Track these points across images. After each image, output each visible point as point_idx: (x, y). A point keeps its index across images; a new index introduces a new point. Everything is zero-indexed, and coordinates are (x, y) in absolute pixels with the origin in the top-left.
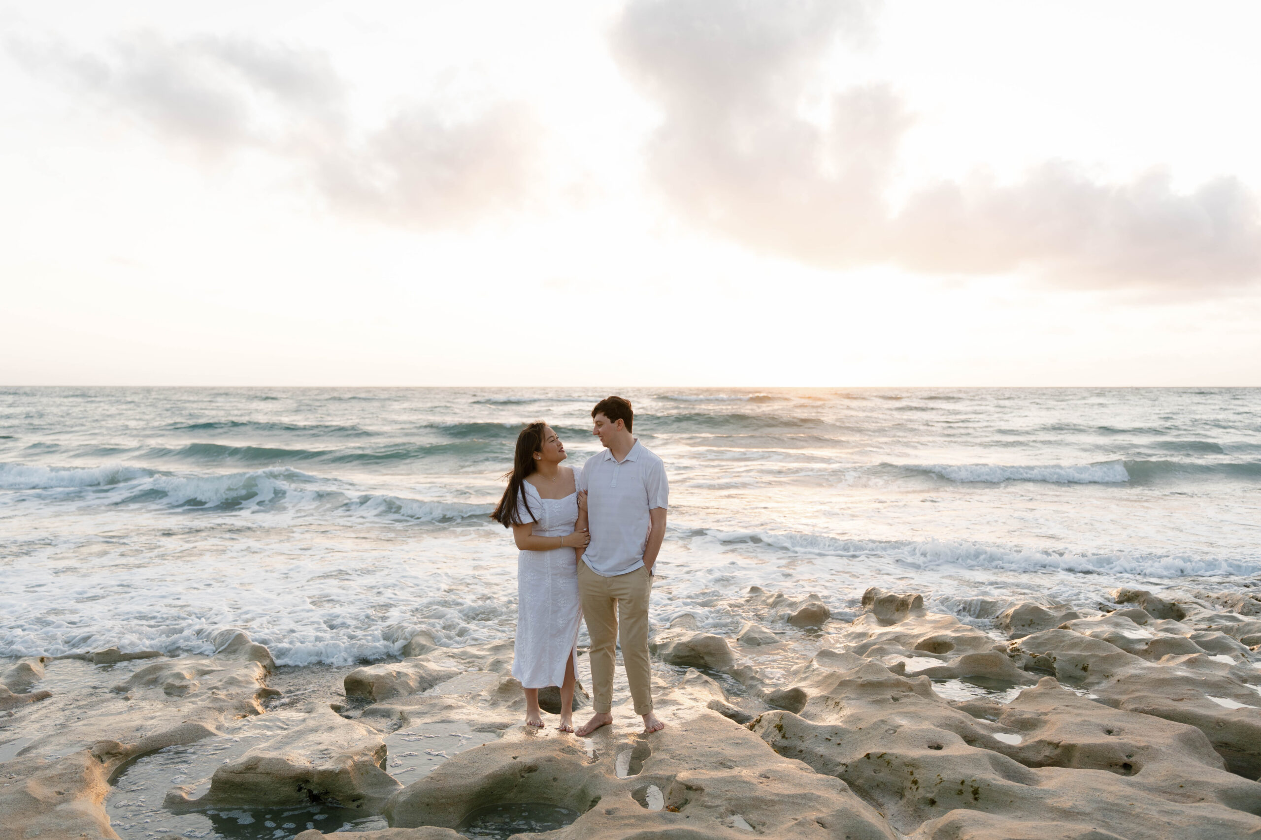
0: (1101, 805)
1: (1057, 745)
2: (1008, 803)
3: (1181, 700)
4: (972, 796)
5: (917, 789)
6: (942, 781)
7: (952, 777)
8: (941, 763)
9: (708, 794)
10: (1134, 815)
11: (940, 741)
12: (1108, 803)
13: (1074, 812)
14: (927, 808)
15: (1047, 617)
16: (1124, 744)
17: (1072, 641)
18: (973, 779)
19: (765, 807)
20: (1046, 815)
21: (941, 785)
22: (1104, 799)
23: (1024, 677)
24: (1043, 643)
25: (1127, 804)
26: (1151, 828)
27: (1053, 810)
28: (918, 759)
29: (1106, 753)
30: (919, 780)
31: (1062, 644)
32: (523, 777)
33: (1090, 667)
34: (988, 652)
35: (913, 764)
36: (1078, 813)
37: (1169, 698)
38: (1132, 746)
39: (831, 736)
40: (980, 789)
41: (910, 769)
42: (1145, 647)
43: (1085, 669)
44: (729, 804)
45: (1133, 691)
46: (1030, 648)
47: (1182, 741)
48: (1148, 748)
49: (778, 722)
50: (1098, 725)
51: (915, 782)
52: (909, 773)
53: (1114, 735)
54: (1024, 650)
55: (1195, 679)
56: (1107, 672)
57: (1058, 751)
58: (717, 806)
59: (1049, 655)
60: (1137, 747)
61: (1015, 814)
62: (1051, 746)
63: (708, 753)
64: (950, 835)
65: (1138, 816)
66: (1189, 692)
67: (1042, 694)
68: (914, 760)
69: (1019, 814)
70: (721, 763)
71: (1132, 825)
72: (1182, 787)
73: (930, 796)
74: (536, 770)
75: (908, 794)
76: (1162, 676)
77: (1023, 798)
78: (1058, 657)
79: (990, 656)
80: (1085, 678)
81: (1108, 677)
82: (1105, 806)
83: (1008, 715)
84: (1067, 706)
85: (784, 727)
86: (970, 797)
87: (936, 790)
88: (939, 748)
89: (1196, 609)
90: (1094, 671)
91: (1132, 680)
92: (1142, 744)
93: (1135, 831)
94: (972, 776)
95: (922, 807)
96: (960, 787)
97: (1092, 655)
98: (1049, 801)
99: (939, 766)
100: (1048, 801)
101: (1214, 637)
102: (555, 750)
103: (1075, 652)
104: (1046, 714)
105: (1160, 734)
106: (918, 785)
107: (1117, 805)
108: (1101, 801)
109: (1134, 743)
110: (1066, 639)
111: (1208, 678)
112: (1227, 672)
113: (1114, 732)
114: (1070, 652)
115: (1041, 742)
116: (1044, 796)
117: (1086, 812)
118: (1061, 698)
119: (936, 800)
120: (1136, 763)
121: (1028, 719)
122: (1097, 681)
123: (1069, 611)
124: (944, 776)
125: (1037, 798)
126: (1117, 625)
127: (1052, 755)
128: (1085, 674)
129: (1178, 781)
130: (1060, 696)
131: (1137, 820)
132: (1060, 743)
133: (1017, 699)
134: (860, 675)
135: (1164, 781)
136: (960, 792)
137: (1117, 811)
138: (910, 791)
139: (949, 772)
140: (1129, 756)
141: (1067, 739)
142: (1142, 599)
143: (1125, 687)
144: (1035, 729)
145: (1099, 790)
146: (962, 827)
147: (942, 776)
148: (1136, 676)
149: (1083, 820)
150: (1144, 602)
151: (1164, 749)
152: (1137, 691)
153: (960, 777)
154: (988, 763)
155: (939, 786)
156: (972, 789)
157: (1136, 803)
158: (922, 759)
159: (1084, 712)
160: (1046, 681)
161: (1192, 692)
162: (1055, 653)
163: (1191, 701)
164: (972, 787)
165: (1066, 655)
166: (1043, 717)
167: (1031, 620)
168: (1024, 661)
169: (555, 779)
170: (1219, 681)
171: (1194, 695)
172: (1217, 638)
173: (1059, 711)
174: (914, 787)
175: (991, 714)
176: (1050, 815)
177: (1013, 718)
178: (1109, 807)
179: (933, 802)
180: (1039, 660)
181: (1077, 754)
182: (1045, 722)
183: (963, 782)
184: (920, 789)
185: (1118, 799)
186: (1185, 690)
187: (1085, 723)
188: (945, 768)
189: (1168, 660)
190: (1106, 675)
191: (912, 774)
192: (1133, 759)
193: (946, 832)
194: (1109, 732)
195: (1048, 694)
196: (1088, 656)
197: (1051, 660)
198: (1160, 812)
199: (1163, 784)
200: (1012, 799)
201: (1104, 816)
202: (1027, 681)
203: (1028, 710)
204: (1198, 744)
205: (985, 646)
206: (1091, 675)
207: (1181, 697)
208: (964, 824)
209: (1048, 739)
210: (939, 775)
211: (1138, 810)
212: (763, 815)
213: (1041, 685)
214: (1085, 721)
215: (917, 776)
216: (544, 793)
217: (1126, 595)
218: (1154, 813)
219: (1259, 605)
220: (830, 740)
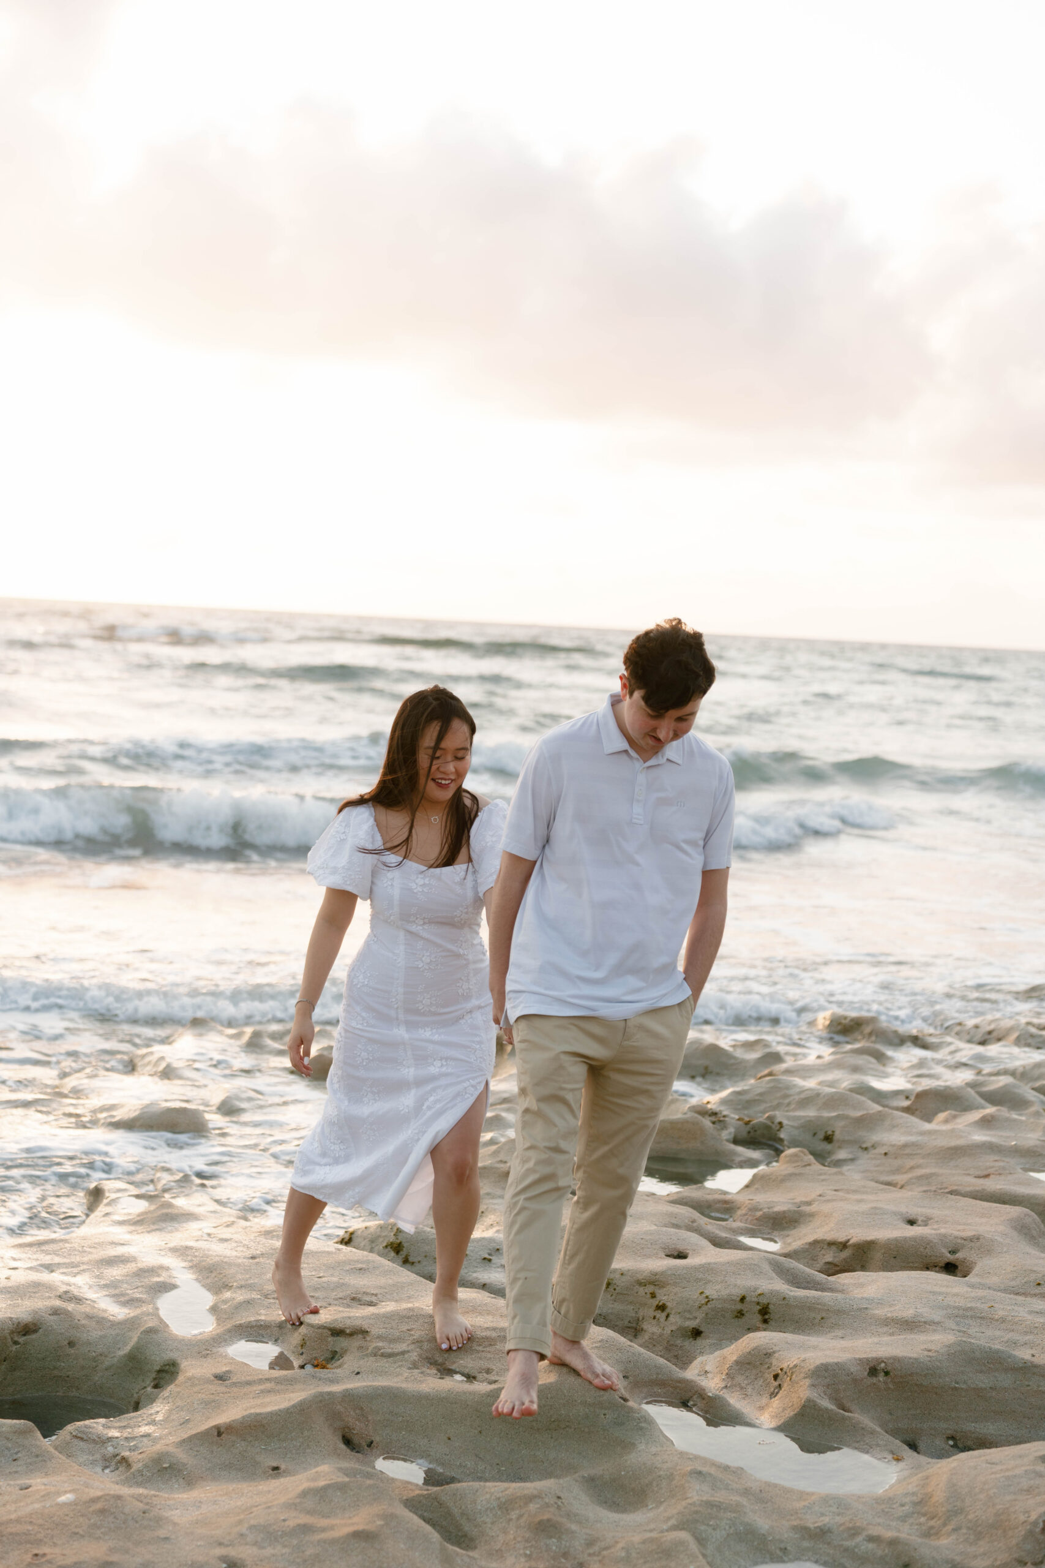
0: (949, 1311)
1: (844, 1245)
2: (817, 1321)
3: (987, 1176)
4: (760, 1317)
5: (667, 1316)
6: (708, 1300)
7: (724, 1293)
8: (701, 1276)
9: (380, 1337)
10: (997, 1320)
11: (681, 1247)
12: (958, 1308)
13: (920, 1322)
14: (688, 1344)
15: (732, 1061)
16: (945, 1236)
17: (803, 1096)
18: (759, 1292)
19: (481, 1348)
20: (880, 1330)
21: (709, 1306)
22: (952, 1303)
23: (740, 1155)
24: (755, 1101)
25: (985, 1307)
26: (1026, 1333)
27: (887, 1322)
28: (663, 1273)
29: (922, 1250)
30: (669, 1304)
31: (787, 1101)
32: (16, 1343)
33: (838, 1135)
34: (679, 1116)
35: (654, 1282)
36: (925, 1322)
37: (969, 1175)
38: (956, 1237)
39: (490, 1254)
40: (771, 1307)
41: (650, 1289)
42: (906, 1103)
43: (828, 1139)
44: (421, 1348)
45: (912, 1168)
46: (736, 1110)
47: (1015, 1228)
48: (978, 1239)
49: (392, 1239)
50: (895, 1213)
51: (662, 1308)
52: (649, 1296)
53: (919, 1226)
54: (725, 1113)
55: (1001, 1145)
56: (864, 1142)
57: (846, 1254)
58: (403, 1353)
59: (770, 1118)
60: (962, 1238)
61: (833, 1334)
62: (834, 1248)
63: (325, 1285)
64: (755, 1367)
65: (1003, 1320)
66: (997, 1164)
67: (791, 1175)
68: (656, 1274)
69: (840, 1333)
70: (353, 1299)
71: (998, 1333)
72: (1039, 1284)
73: (692, 1324)
74: (35, 1331)
75: (651, 1328)
76: (954, 1143)
77: (839, 1312)
78: (785, 1122)
79: (685, 1122)
80: (830, 1153)
81: (866, 1149)
82: (955, 1312)
83: (750, 1210)
84: (836, 1190)
85: (405, 1245)
86: (757, 1319)
87: (700, 1315)
88: (682, 1256)
89: (950, 1044)
90: (844, 1141)
91: (908, 1151)
92: (969, 1234)
93: (1005, 1339)
94: (756, 1289)
95: (679, 1342)
96: (739, 1306)
97: (838, 1116)
98: (880, 1312)
99: (698, 1280)
100: (877, 1312)
101: (1001, 1084)
102: (50, 1297)
103: (811, 1113)
104: (809, 1203)
105: (984, 1220)
106: (668, 1311)
107: (971, 1309)
108: (949, 1306)
109: (956, 1233)
110: (791, 1092)
111: (1019, 1143)
112: (1041, 1134)
113: (920, 1222)
114: (800, 1113)
115: (816, 1243)
116: (869, 1306)
117: (936, 1321)
118: (823, 1180)
119: (701, 1329)
120: (964, 1261)
121: (784, 1212)
122: (850, 1156)
123: (768, 1050)
124: (711, 1291)
125: (860, 1309)
126: (856, 1069)
127: (836, 1261)
128: (829, 1147)
129: (1033, 1277)
130: (823, 1177)
131: (1003, 1326)
132: (849, 1240)
133: (747, 1186)
134: (502, 1157)
135: (1013, 1279)
136: (740, 1314)
137: (972, 1317)
138: (654, 1322)
139: (718, 1287)
140: (953, 1252)
141: (858, 1234)
142: (867, 1030)
143: (897, 1163)
144: (795, 1228)
145: (940, 1293)
146: (774, 1352)
147: (707, 1293)
148: (913, 1145)
149: (935, 1331)
150: (870, 1034)
151: (999, 1239)
152: (919, 1166)
153: (737, 1292)
154: (771, 1271)
155: (705, 1308)
156: (759, 1307)
157: (996, 1305)
158: (669, 1272)
159: (864, 1197)
160: (795, 1155)
161: (1002, 1164)
162: (780, 1116)
163: (1002, 1177)
164: (758, 1303)
165: (799, 1118)
166: (806, 1209)
167: (706, 1068)
168: (732, 1130)
169: (71, 1344)
170: (1036, 1146)
171: (1004, 1168)
172: (1006, 1086)
173: (828, 1198)
174: (661, 1316)
175: (718, 1210)
176: (885, 1329)
177: (759, 1214)
178: (961, 1312)
179: (696, 1333)
180: (754, 1129)
181: (878, 1256)
182: (812, 1215)
183: (743, 1299)
184: (671, 1316)
185: (971, 1302)
186: (989, 1161)
187: (875, 1212)
188: (710, 1281)
189: (946, 1121)
190: (864, 1146)
191: (653, 1295)
192: (960, 1255)
193: (749, 1364)
194: (911, 1222)
195: (800, 1174)
196: (832, 1118)
197: (775, 1127)
198: (1031, 1312)
199: (1013, 1283)
200: (824, 1315)
201: (958, 1324)
202: (745, 1162)
203: (779, 1201)
204: (1034, 1233)
205: (673, 1107)
206: (840, 1147)
207: (986, 1173)
208: (775, 1348)
209: (830, 1236)
210: (702, 1293)
211: (1001, 1313)
212: (480, 1359)
213: (788, 1162)
214: (875, 1208)
215: (663, 1297)
216: (55, 1368)
217: (840, 1024)
218: (1022, 1313)
219: (1041, 1036)
220: (490, 1260)
